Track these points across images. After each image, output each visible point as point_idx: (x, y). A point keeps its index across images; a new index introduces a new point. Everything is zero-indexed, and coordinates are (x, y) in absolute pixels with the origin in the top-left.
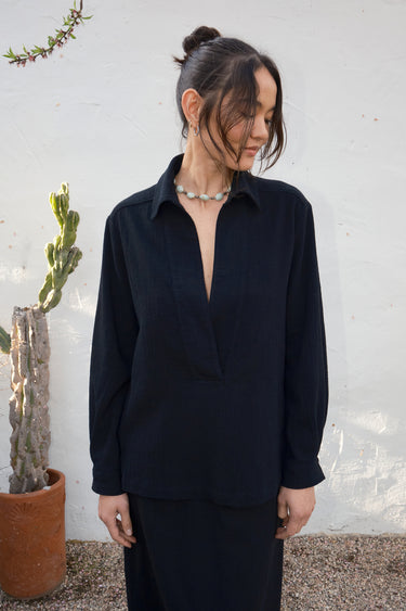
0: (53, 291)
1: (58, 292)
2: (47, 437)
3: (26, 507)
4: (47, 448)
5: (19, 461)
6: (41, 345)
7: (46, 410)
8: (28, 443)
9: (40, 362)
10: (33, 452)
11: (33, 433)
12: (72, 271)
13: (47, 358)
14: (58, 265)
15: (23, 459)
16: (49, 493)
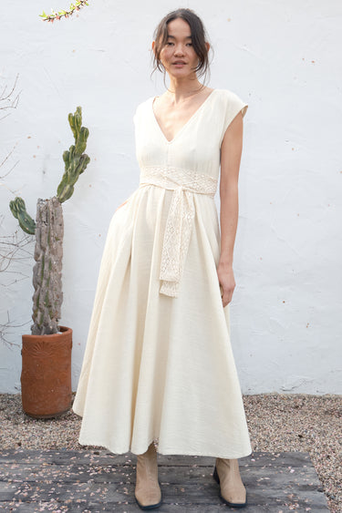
0: (68, 187)
1: (72, 187)
2: (60, 296)
3: (44, 345)
4: (60, 304)
5: (39, 313)
6: (58, 226)
7: (61, 275)
8: (46, 299)
9: (57, 239)
10: (50, 306)
11: (50, 292)
12: (82, 172)
13: (62, 237)
14: (73, 167)
15: (42, 311)
16: (61, 336)
